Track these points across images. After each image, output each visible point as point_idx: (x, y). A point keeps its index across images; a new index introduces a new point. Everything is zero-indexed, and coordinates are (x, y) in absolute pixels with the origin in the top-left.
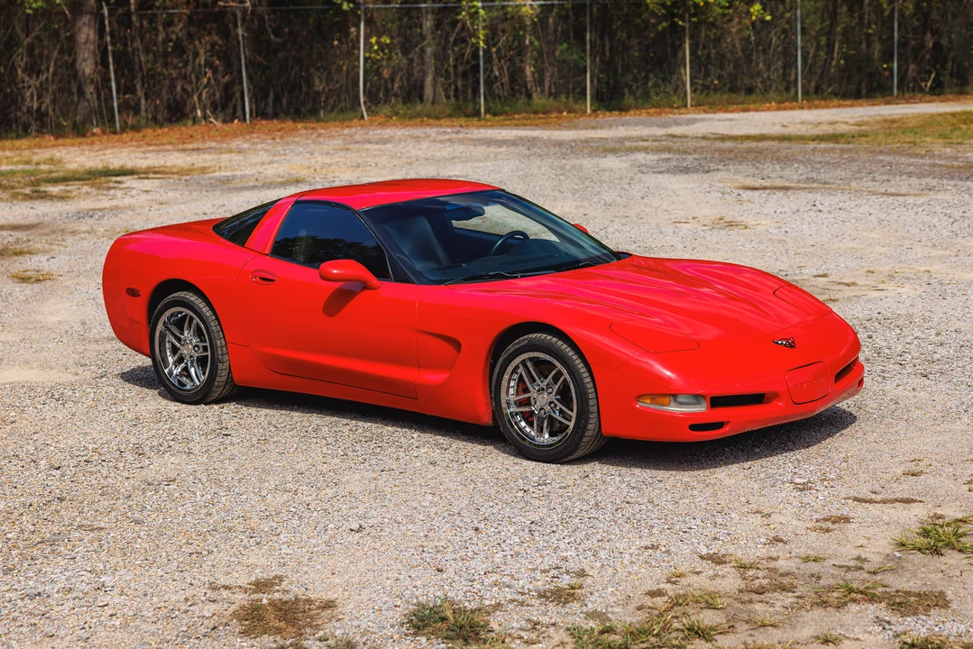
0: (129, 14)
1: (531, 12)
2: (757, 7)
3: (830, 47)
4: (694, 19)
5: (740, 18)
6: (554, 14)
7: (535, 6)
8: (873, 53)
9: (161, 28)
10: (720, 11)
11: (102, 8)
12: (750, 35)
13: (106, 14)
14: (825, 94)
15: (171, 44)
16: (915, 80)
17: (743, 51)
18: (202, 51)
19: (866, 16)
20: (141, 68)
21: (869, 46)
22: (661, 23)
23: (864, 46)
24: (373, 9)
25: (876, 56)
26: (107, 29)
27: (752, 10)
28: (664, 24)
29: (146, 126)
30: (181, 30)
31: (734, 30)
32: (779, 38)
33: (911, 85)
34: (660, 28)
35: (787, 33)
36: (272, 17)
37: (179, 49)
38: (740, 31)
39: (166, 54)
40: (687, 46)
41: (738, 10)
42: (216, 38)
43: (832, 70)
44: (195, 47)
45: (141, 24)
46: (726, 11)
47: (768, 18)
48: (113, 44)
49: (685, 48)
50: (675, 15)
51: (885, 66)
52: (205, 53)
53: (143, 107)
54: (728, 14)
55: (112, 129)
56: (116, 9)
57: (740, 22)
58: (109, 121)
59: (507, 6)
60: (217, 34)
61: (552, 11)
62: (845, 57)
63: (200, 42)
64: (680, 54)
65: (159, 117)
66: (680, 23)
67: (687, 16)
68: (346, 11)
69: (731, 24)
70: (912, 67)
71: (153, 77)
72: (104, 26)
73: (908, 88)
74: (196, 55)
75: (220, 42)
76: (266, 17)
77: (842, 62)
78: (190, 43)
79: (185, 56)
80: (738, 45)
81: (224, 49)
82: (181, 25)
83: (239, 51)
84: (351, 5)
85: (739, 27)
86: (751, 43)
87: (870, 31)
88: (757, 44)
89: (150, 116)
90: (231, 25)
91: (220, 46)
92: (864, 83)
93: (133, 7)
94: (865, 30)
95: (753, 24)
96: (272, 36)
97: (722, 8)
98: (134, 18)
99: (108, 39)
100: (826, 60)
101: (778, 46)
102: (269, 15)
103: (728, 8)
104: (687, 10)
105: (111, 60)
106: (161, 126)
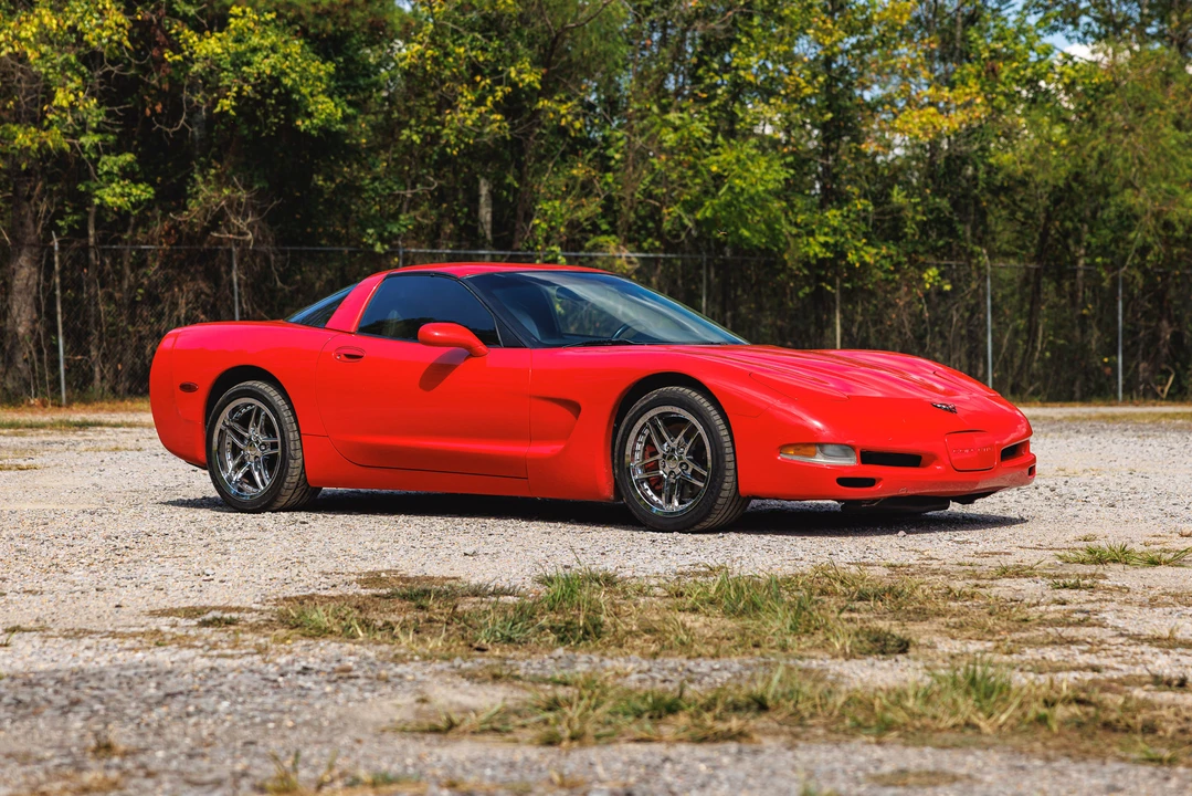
0: (86, 249)
1: (627, 266)
2: (933, 272)
3: (1031, 331)
4: (847, 285)
5: (910, 287)
6: (659, 271)
7: (635, 260)
8: (1089, 342)
9: (128, 272)
10: (882, 275)
11: (52, 239)
12: (922, 310)
13: (56, 248)
14: (1025, 395)
15: (141, 291)
16: (1146, 382)
17: (913, 331)
18: (182, 302)
19: (1080, 294)
20: (98, 323)
21: (1083, 332)
22: (802, 287)
23: (1077, 333)
24: (415, 254)
25: (1094, 345)
26: (57, 266)
27: (926, 276)
28: (807, 290)
29: (102, 398)
30: (155, 273)
31: (901, 303)
32: (962, 316)
33: (1142, 387)
34: (801, 294)
35: (975, 310)
36: (280, 257)
37: (153, 299)
38: (909, 304)
39: (133, 304)
40: (838, 321)
41: (907, 277)
42: (202, 285)
43: (1035, 365)
44: (173, 296)
45: (103, 263)
46: (890, 277)
47: (948, 287)
48: (64, 290)
49: (835, 323)
50: (820, 279)
51: (1106, 360)
52: (187, 304)
53: (98, 376)
54: (893, 280)
55: (55, 401)
56: (70, 242)
57: (909, 292)
58: (52, 390)
59: (596, 257)
60: (204, 280)
61: (656, 267)
62: (1051, 346)
63: (181, 290)
64: (828, 332)
65: (120, 388)
66: (829, 288)
67: (838, 281)
68: (380, 255)
69: (897, 295)
70: (1143, 365)
71: (114, 334)
72: (53, 263)
73: (1138, 393)
74: (175, 305)
75: (207, 290)
76: (272, 257)
77: (1048, 354)
78: (167, 290)
79: (160, 307)
80: (906, 323)
81: (211, 300)
82: (157, 265)
83: (233, 302)
84: (386, 247)
85: (907, 299)
86: (924, 322)
87: (1085, 311)
88: (933, 324)
89: (107, 388)
90: (223, 269)
91: (207, 295)
92: (1078, 383)
93: (92, 240)
94: (1079, 312)
95: (927, 295)
96: (279, 283)
97: (885, 272)
98: (92, 256)
99: (58, 280)
100: (1026, 351)
101: (961, 328)
102: (276, 255)
103: (892, 272)
104: (837, 274)
105: (59, 309)
106: (122, 400)
